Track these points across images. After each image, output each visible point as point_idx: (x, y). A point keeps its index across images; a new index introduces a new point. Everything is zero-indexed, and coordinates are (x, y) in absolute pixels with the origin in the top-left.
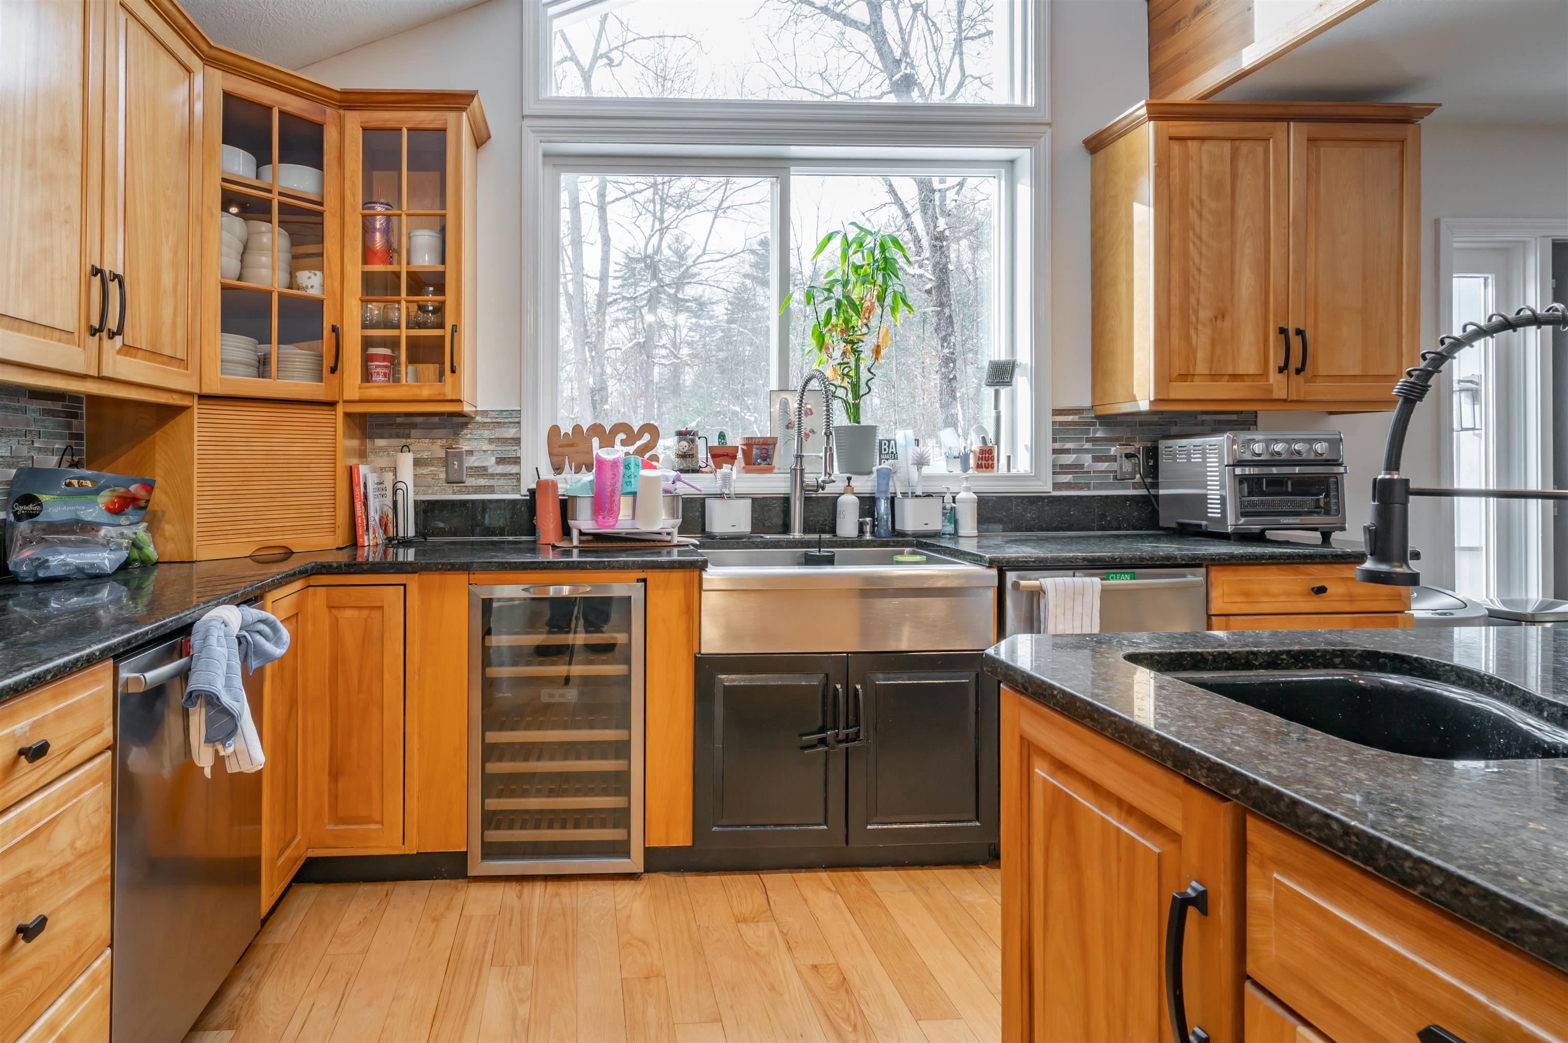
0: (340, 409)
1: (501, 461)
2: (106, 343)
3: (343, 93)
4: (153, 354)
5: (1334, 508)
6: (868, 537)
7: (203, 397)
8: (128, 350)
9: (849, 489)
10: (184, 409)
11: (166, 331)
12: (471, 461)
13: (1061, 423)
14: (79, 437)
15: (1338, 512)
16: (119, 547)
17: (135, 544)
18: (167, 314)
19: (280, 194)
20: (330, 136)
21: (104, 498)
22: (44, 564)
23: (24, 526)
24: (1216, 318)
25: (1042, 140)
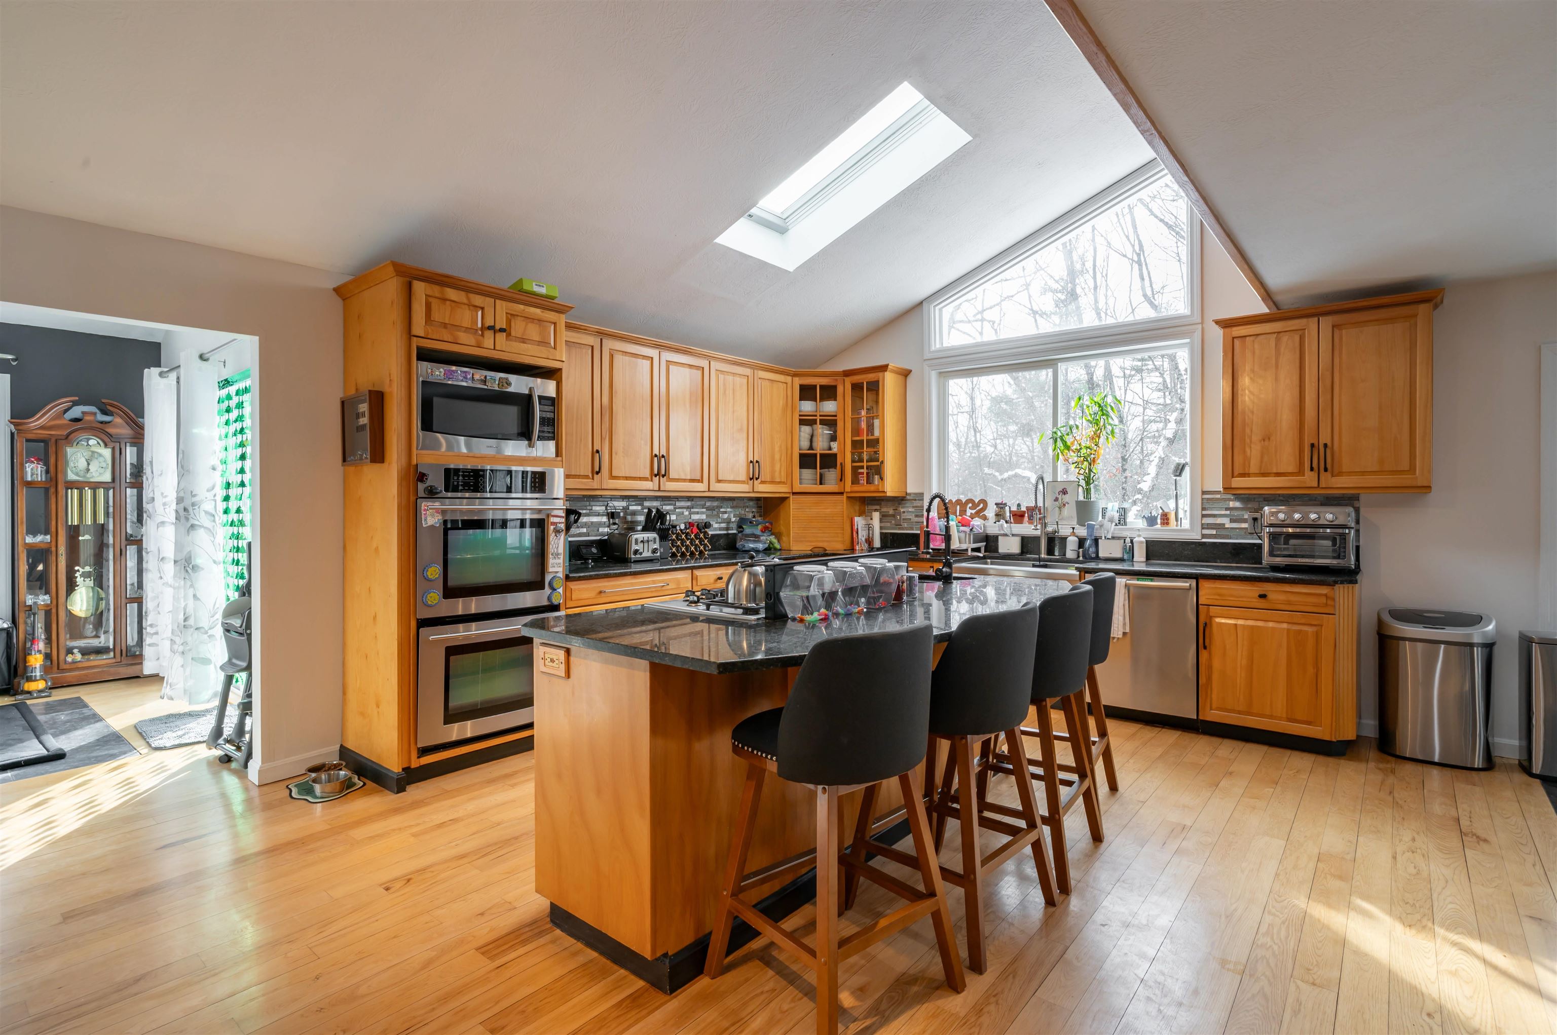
0: (845, 494)
1: (916, 516)
2: (756, 482)
3: (844, 371)
4: (772, 482)
5: (1342, 554)
6: (1081, 558)
7: (794, 493)
8: (763, 482)
9: (1073, 534)
10: (787, 498)
11: (777, 474)
12: (904, 516)
13: (1208, 499)
14: (761, 507)
15: (1345, 556)
16: (765, 543)
17: (771, 543)
18: (777, 467)
19: (820, 416)
20: (840, 390)
21: (760, 527)
22: (744, 546)
23: (740, 535)
24: (1264, 440)
25: (1196, 334)
